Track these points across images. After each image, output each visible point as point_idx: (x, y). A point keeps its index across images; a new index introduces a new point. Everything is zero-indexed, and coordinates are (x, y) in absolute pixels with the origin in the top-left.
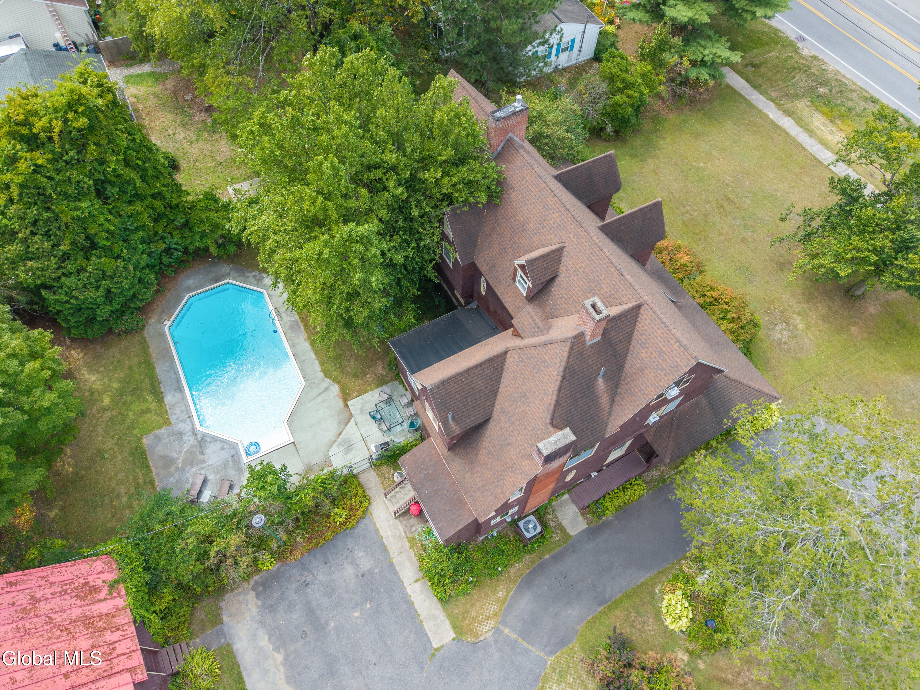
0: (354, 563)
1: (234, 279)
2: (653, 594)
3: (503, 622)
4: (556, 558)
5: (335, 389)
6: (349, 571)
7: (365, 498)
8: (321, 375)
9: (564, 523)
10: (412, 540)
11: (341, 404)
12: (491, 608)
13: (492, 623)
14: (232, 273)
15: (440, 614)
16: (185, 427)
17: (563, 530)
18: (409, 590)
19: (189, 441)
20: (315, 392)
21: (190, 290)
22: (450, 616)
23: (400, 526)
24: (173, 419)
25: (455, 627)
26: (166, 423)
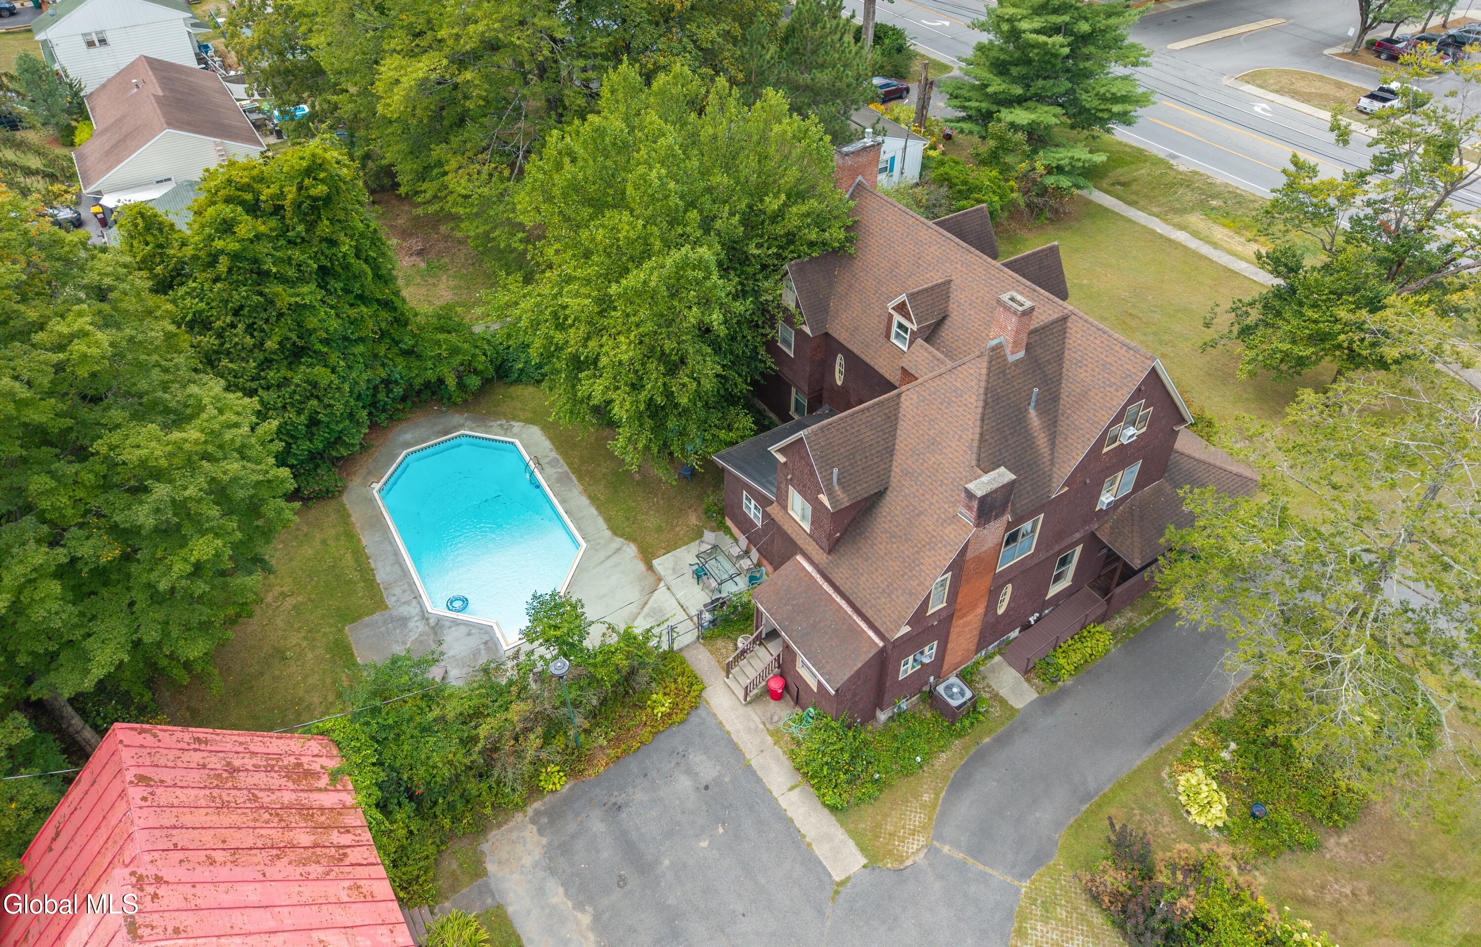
0: (689, 772)
1: (471, 429)
2: (1160, 782)
3: (939, 837)
4: (1002, 741)
5: (631, 550)
6: (684, 783)
7: (694, 680)
8: (608, 533)
9: (1002, 692)
10: (776, 734)
11: (641, 567)
12: (916, 818)
13: (922, 840)
14: (468, 423)
15: (839, 833)
16: (412, 610)
17: (1003, 702)
18: (783, 802)
19: (417, 628)
20: (602, 555)
21: (407, 445)
22: (854, 834)
23: (755, 716)
24: (390, 601)
25: (863, 849)
26: (380, 604)
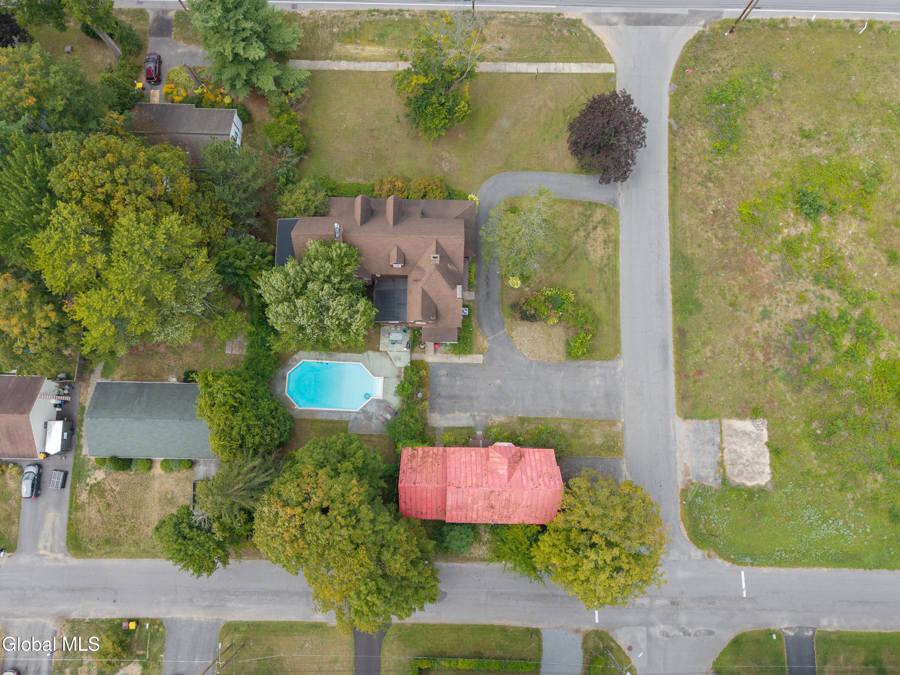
0: (441, 376)
1: (289, 370)
2: (506, 286)
3: (487, 338)
4: (478, 309)
5: (370, 353)
6: (443, 379)
7: (422, 361)
8: (360, 355)
9: (469, 299)
10: (445, 353)
11: (378, 353)
12: (481, 339)
13: (485, 341)
15: (474, 356)
16: (353, 416)
17: (471, 301)
18: (461, 362)
19: (361, 416)
20: (367, 360)
22: (476, 353)
23: (439, 354)
24: (347, 419)
25: (480, 354)
26: (347, 422)
